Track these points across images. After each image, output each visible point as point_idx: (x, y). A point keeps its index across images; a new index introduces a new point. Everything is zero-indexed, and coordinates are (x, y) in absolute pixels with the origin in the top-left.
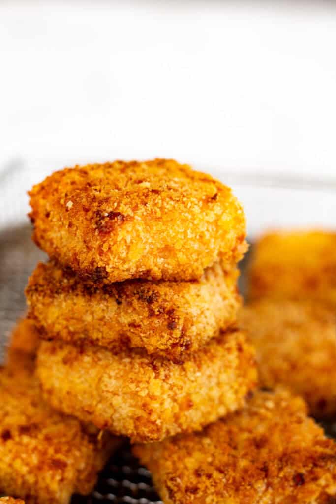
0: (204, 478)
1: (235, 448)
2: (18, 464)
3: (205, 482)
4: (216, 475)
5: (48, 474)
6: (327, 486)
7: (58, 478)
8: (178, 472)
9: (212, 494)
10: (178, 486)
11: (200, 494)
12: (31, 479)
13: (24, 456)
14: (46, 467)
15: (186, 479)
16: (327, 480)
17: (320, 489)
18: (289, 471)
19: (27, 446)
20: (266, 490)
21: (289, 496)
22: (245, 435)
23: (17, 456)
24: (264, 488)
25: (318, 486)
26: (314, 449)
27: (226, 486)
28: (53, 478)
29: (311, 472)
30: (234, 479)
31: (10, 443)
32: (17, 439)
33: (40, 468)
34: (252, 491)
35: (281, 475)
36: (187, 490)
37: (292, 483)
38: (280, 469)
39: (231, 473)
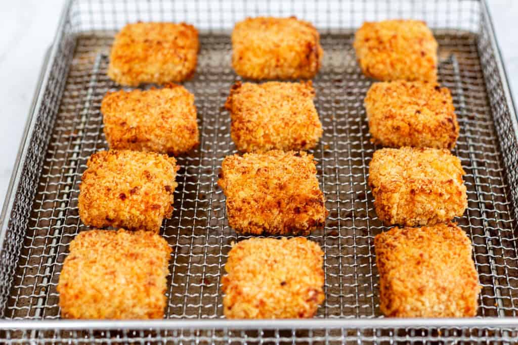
0: (246, 204)
1: (268, 188)
2: (134, 211)
3: (246, 206)
4: (253, 202)
5: (152, 213)
6: (313, 215)
7: (157, 214)
8: (234, 199)
9: (249, 212)
10: (232, 206)
11: (243, 212)
12: (142, 217)
13: (136, 206)
14: (150, 210)
15: (237, 203)
16: (313, 212)
17: (308, 217)
18: (293, 205)
19: (137, 201)
20: (279, 214)
21: (291, 219)
22: (276, 181)
23: (132, 207)
24: (278, 212)
25: (308, 215)
26: (308, 195)
27: (257, 209)
28: (155, 214)
29: (305, 207)
30: (262, 206)
31: (127, 201)
32: (130, 198)
33: (146, 210)
34: (270, 214)
35: (288, 207)
36: (236, 209)
37: (293, 212)
38: (288, 204)
39: (261, 203)
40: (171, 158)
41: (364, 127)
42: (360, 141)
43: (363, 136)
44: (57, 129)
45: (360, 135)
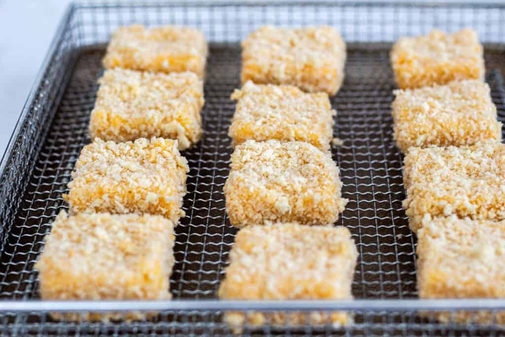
40: (182, 157)
41: (386, 140)
42: (382, 152)
43: (386, 148)
44: (53, 134)
45: (382, 146)
